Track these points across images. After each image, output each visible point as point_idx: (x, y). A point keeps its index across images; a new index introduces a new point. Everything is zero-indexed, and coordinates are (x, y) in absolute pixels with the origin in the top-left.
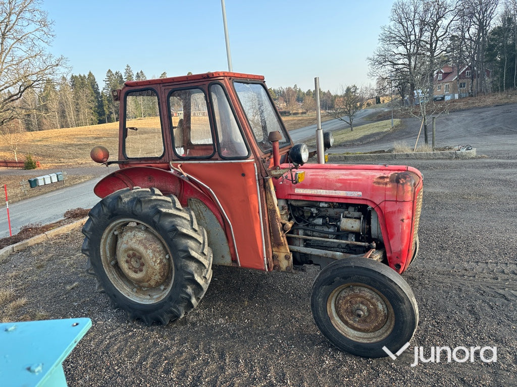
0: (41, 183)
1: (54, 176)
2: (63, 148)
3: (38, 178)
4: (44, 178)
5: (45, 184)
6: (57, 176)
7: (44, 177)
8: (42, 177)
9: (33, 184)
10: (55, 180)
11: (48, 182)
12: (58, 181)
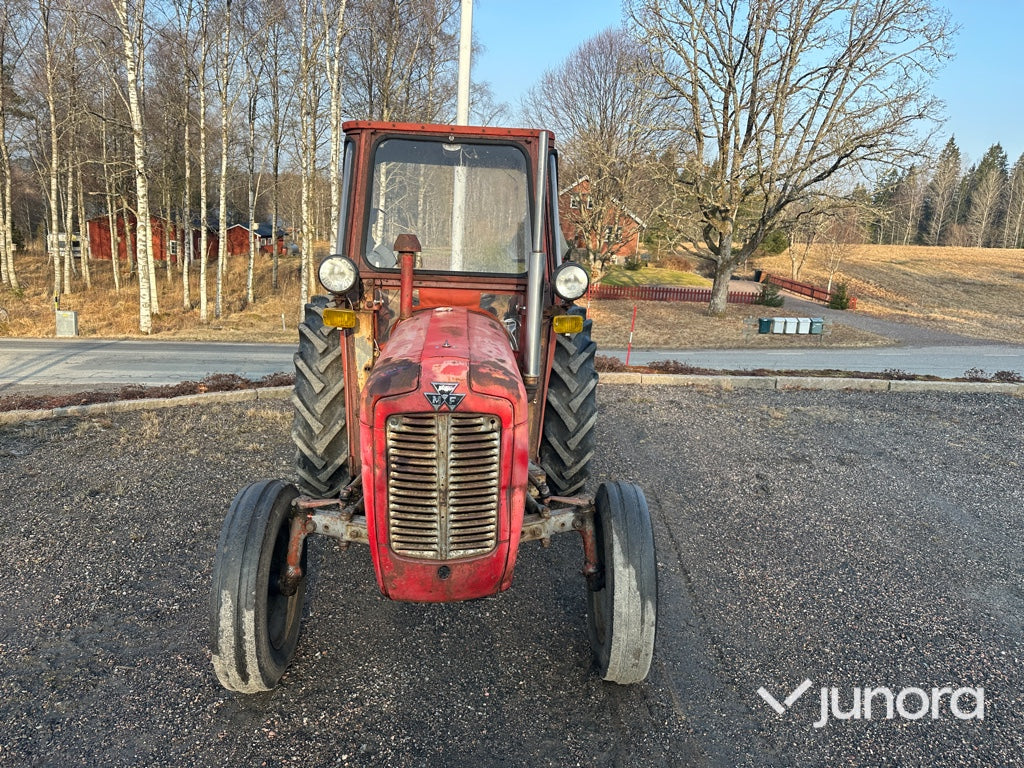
0: (778, 328)
1: (804, 322)
2: (934, 284)
3: (776, 319)
4: (786, 323)
5: (784, 333)
6: (811, 324)
7: (788, 319)
8: (783, 320)
9: (765, 327)
10: (805, 329)
11: (791, 329)
12: (810, 333)
